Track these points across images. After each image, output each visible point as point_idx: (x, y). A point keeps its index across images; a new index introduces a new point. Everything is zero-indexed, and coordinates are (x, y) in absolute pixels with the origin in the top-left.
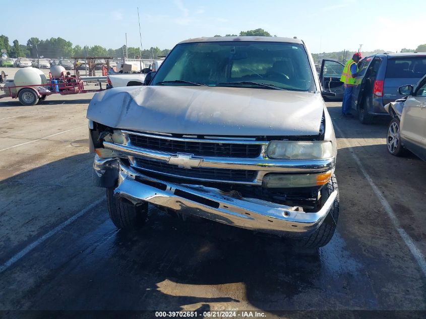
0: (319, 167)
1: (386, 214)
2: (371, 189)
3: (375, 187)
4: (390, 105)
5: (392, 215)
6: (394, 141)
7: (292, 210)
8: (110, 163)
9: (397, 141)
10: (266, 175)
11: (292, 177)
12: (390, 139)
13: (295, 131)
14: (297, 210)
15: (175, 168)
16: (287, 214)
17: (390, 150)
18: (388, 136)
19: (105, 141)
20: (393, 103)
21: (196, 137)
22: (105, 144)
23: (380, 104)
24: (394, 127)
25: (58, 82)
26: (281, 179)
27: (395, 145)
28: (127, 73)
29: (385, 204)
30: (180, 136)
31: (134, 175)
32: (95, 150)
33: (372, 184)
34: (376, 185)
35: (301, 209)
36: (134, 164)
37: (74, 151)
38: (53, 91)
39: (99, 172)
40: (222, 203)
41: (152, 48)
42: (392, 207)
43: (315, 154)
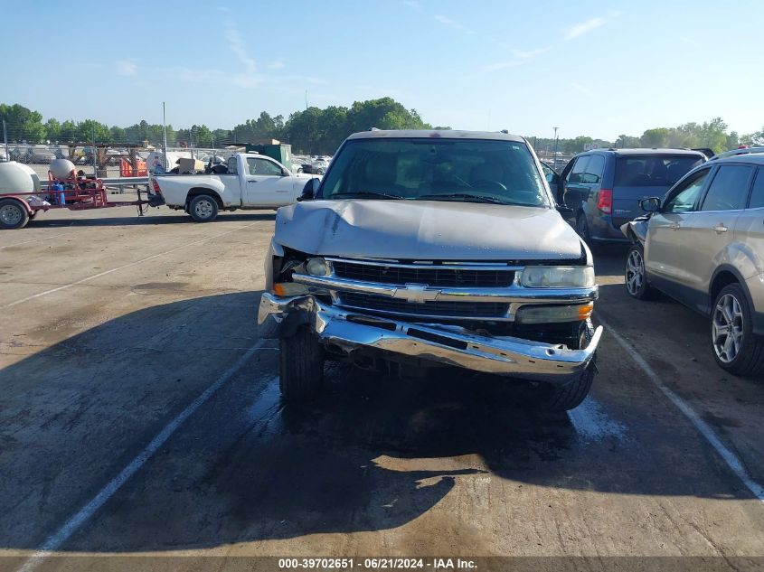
0: (579, 297)
1: (642, 371)
2: (617, 342)
3: (621, 340)
4: (629, 225)
5: (649, 372)
6: (636, 278)
7: (556, 348)
8: (297, 302)
9: (641, 278)
10: (521, 308)
11: (551, 309)
12: (630, 275)
13: (553, 254)
14: (561, 348)
15: (402, 304)
16: (551, 352)
17: (630, 291)
18: (627, 270)
19: (294, 272)
20: (633, 223)
21: (432, 263)
22: (294, 276)
23: (608, 225)
24: (635, 257)
25: (64, 188)
26: (535, 313)
27: (638, 284)
28: (187, 173)
29: (638, 359)
30: (410, 262)
31: (345, 314)
32: (274, 286)
33: (616, 336)
34: (622, 337)
35: (565, 347)
36: (337, 301)
37: (145, 301)
38: (55, 203)
39: (279, 315)
40: (471, 342)
41: (194, 126)
42: (648, 362)
43: (576, 281)
